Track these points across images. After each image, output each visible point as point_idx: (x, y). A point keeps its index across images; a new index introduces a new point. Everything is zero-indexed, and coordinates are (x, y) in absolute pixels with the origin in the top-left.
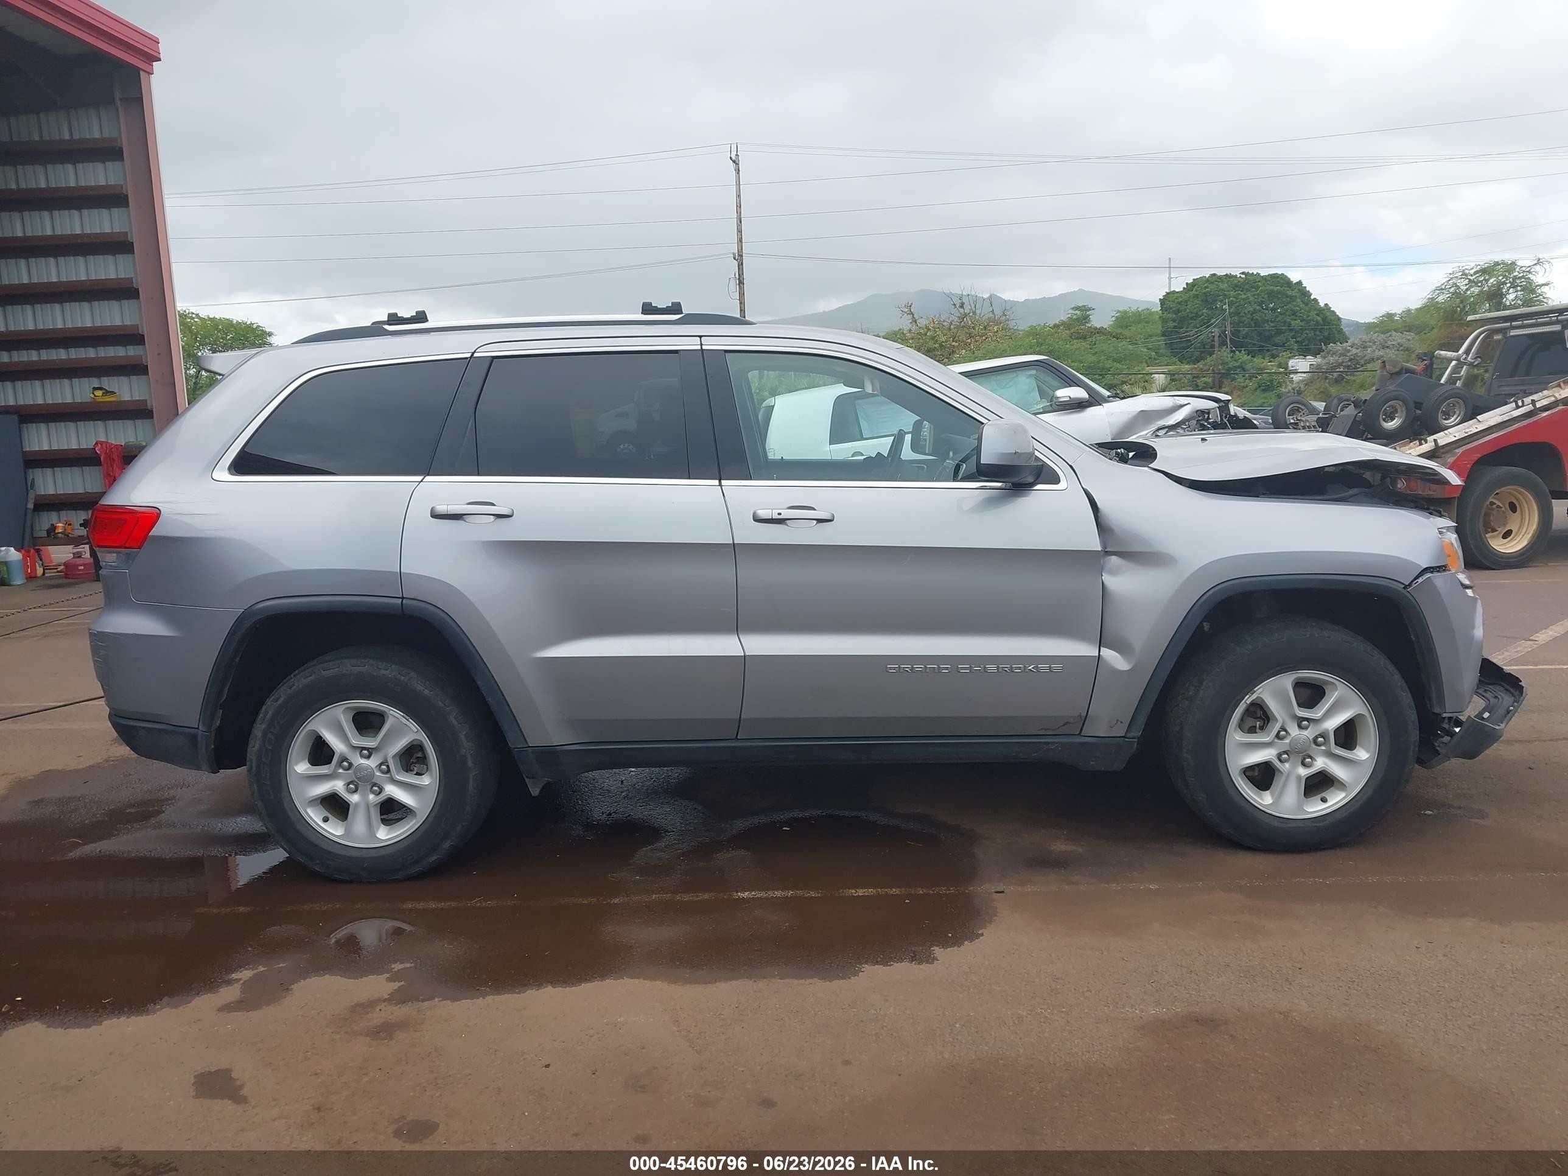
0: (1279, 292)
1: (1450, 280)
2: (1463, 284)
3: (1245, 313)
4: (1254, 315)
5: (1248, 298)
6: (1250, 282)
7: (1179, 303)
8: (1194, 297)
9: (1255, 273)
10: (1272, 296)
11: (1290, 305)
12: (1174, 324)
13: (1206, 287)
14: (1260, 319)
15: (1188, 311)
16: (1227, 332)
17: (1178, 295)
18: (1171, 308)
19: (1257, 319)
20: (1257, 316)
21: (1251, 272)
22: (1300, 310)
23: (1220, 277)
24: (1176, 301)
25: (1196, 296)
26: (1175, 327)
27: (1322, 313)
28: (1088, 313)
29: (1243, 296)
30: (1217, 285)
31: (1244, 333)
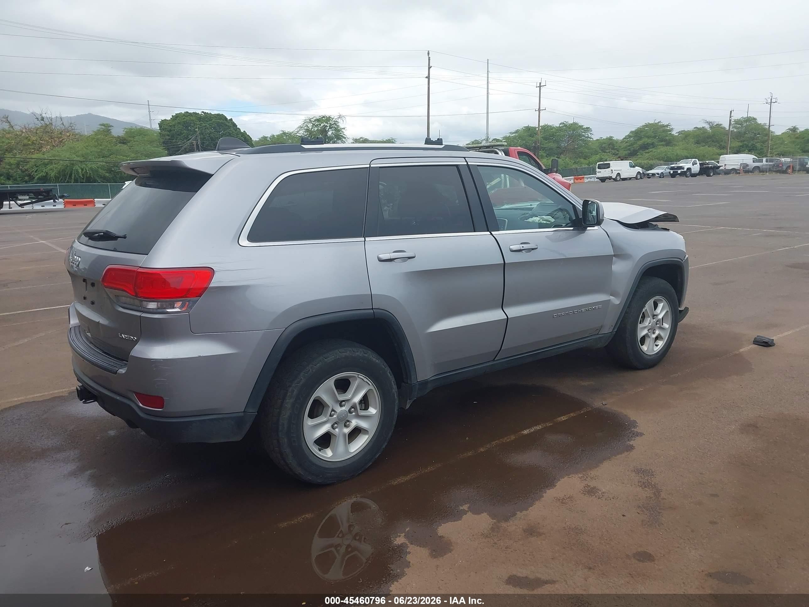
0: (222, 123)
1: (304, 123)
2: (310, 125)
3: (205, 133)
4: (211, 135)
5: (206, 126)
6: (207, 117)
7: (170, 126)
8: (178, 124)
9: (209, 113)
10: (219, 124)
11: (227, 130)
12: (169, 137)
13: (184, 119)
14: (213, 137)
15: (176, 130)
16: (199, 143)
17: (169, 122)
18: (166, 129)
19: (212, 137)
20: (212, 135)
21: (207, 112)
22: (233, 133)
23: (190, 113)
24: (169, 125)
25: (179, 123)
26: (169, 139)
27: (244, 135)
28: (109, 128)
29: (204, 125)
30: (189, 118)
31: (206, 144)
